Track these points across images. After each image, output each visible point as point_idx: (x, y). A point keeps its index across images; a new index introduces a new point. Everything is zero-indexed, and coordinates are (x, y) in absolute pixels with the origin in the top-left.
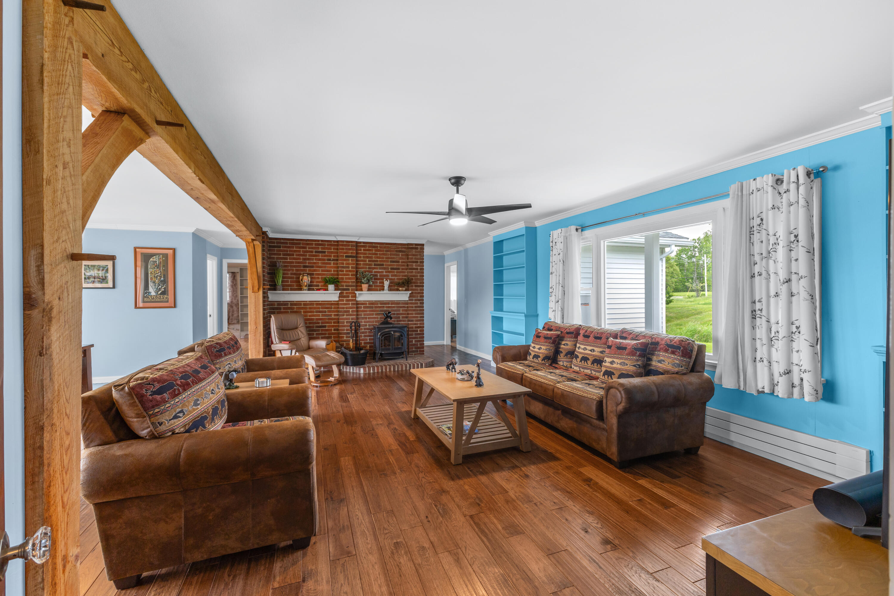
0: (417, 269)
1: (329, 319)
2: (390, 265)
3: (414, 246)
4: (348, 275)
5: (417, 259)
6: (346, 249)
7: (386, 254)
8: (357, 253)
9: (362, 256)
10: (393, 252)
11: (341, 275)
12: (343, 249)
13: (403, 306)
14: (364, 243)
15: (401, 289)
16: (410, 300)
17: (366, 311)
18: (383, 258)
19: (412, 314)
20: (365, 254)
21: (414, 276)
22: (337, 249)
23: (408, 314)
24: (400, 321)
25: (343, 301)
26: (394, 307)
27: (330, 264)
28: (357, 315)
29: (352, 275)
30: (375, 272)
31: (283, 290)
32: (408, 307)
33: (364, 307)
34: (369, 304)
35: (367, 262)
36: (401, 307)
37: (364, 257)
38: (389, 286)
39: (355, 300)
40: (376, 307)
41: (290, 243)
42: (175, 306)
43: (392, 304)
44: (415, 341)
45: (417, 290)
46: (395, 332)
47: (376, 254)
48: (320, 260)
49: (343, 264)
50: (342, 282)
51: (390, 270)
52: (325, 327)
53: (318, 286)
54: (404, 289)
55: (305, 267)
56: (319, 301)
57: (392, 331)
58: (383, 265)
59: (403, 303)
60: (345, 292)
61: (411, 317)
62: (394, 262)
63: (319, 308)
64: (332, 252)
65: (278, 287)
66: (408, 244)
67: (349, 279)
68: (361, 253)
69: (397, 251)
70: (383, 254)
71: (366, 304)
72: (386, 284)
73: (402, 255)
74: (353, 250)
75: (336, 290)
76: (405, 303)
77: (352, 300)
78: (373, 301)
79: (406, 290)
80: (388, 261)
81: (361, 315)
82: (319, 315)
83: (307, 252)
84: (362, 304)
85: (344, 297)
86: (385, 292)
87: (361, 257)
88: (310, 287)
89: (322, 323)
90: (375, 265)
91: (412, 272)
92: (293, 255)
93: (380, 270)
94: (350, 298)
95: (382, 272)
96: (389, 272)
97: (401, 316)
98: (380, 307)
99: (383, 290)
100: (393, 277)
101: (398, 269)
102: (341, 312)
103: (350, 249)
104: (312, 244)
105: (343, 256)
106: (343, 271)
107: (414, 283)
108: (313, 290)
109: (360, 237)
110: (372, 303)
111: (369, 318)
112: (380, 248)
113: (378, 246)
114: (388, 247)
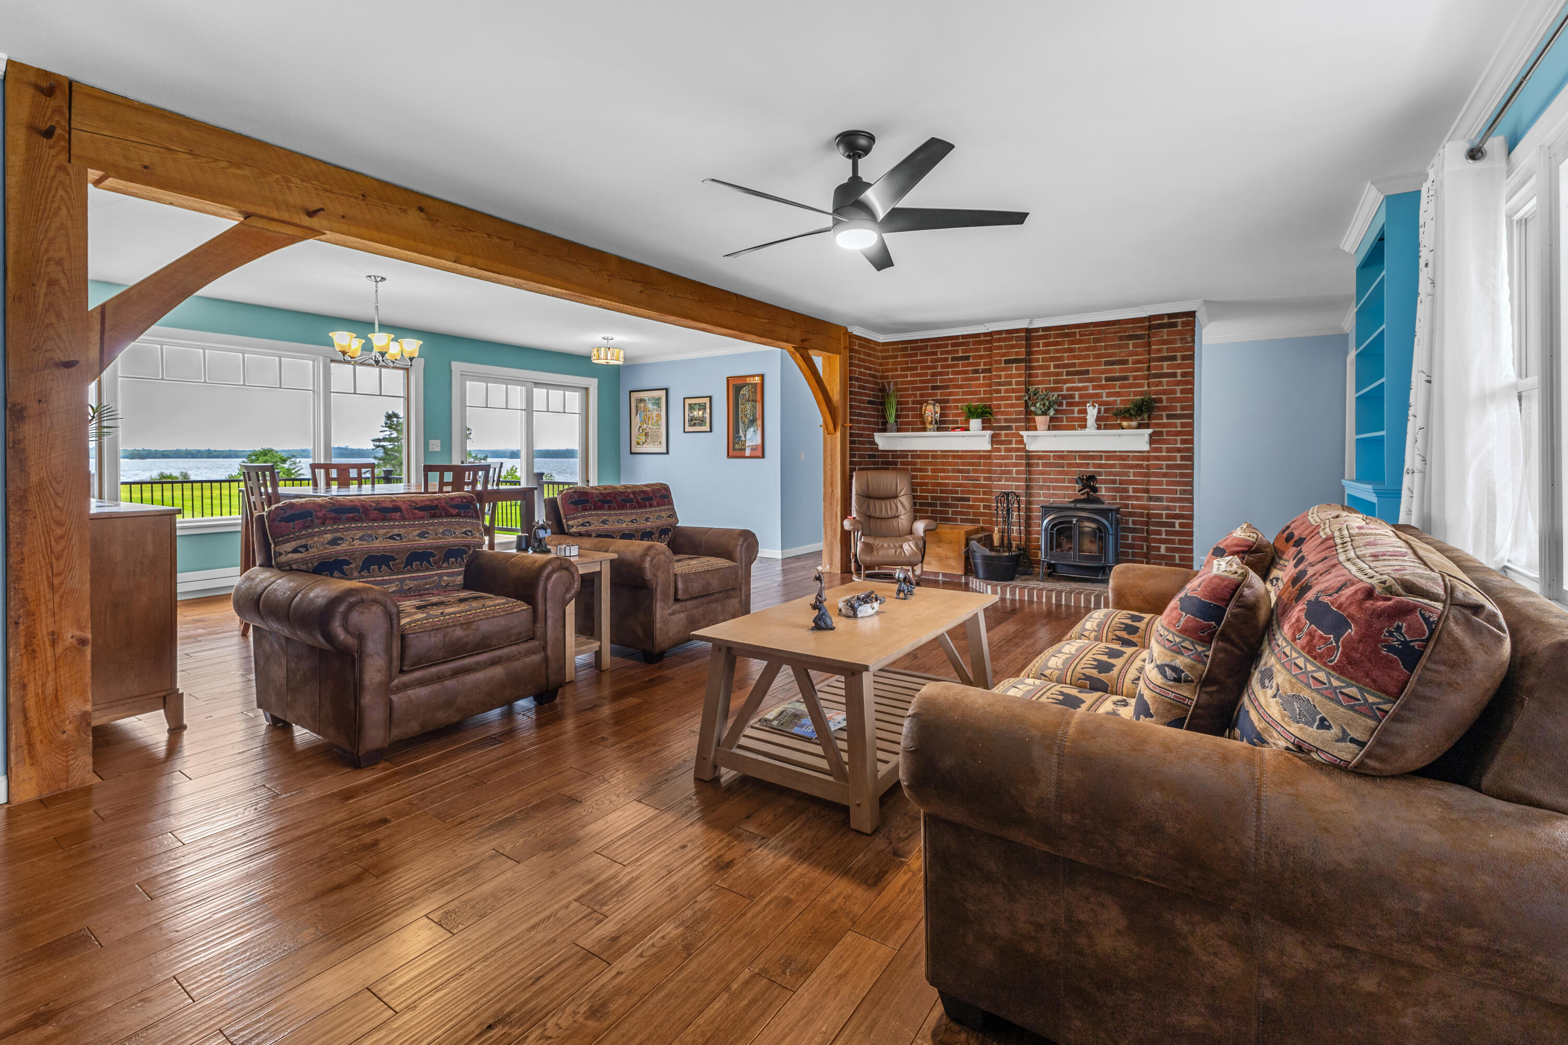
0: (1174, 375)
1: (975, 486)
2: (1104, 372)
3: (1166, 321)
4: (1009, 398)
5: (1175, 350)
6: (1007, 347)
7: (1095, 349)
8: (1029, 353)
9: (1040, 356)
10: (1113, 340)
11: (997, 399)
12: (1000, 348)
13: (1137, 465)
14: (1045, 329)
15: (1125, 424)
16: (1154, 450)
17: (1048, 473)
18: (1087, 357)
19: (1161, 483)
20: (1048, 352)
21: (1164, 392)
22: (990, 349)
23: (1148, 483)
24: (1129, 498)
25: (999, 450)
26: (1113, 466)
27: (978, 379)
28: (1028, 480)
29: (1017, 398)
30: (1069, 389)
31: (899, 430)
32: (1148, 467)
33: (1044, 465)
34: (1055, 457)
35: (1052, 370)
36: (1131, 467)
37: (1044, 360)
38: (1098, 419)
39: (1024, 450)
40: (1070, 465)
41: (912, 349)
42: (763, 457)
43: (1108, 458)
44: (1167, 549)
45: (1174, 425)
46: (1081, 519)
47: (1071, 350)
48: (959, 373)
49: (999, 377)
50: (997, 413)
51: (1104, 382)
52: (968, 499)
53: (956, 422)
54: (1134, 423)
55: (934, 388)
56: (958, 451)
57: (1075, 517)
58: (1087, 372)
59: (1135, 458)
60: (1003, 432)
61: (1156, 491)
62: (1113, 363)
63: (957, 464)
64: (981, 357)
65: (889, 426)
66: (1150, 318)
67: (1012, 406)
68: (1038, 352)
69: (1121, 338)
70: (1087, 349)
71: (1048, 457)
72: (1092, 412)
73: (1135, 346)
74: (1019, 346)
75: (984, 428)
76: (1141, 456)
77: (1017, 450)
78: (1063, 452)
79: (1140, 426)
80: (1099, 364)
81: (1038, 480)
82: (957, 478)
83: (938, 360)
84: (1040, 458)
85: (1002, 443)
86: (1087, 431)
87: (1037, 360)
88: (942, 425)
89: (963, 492)
90: (1068, 374)
91: (1160, 383)
92: (916, 368)
93: (1081, 385)
94: (1014, 446)
95: (1086, 388)
96: (1102, 387)
97: (1131, 487)
98: (1080, 465)
99: (1084, 427)
100: (1111, 399)
101: (1126, 378)
102: (995, 472)
103: (1013, 347)
104: (946, 346)
105: (999, 362)
106: (999, 391)
107: (1165, 409)
108: (946, 429)
109: (1032, 317)
110: (1061, 456)
111: (1054, 488)
112: (1081, 335)
113: (1075, 333)
114: (1100, 332)
